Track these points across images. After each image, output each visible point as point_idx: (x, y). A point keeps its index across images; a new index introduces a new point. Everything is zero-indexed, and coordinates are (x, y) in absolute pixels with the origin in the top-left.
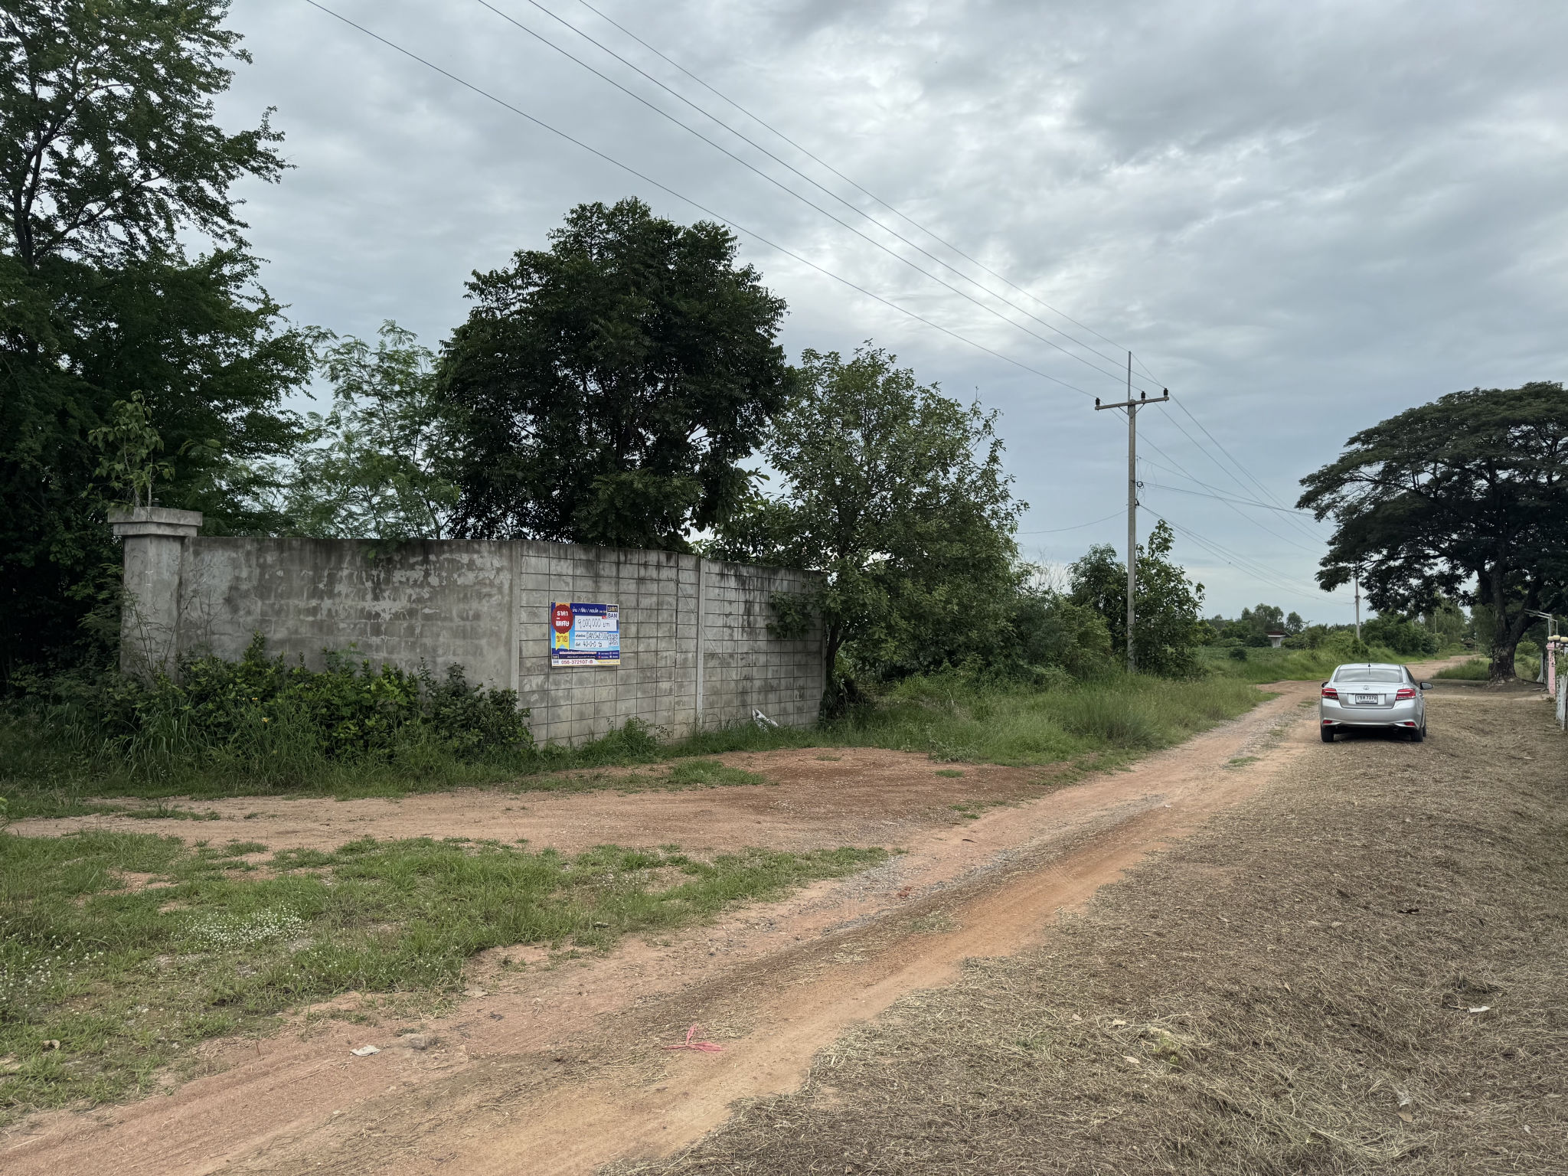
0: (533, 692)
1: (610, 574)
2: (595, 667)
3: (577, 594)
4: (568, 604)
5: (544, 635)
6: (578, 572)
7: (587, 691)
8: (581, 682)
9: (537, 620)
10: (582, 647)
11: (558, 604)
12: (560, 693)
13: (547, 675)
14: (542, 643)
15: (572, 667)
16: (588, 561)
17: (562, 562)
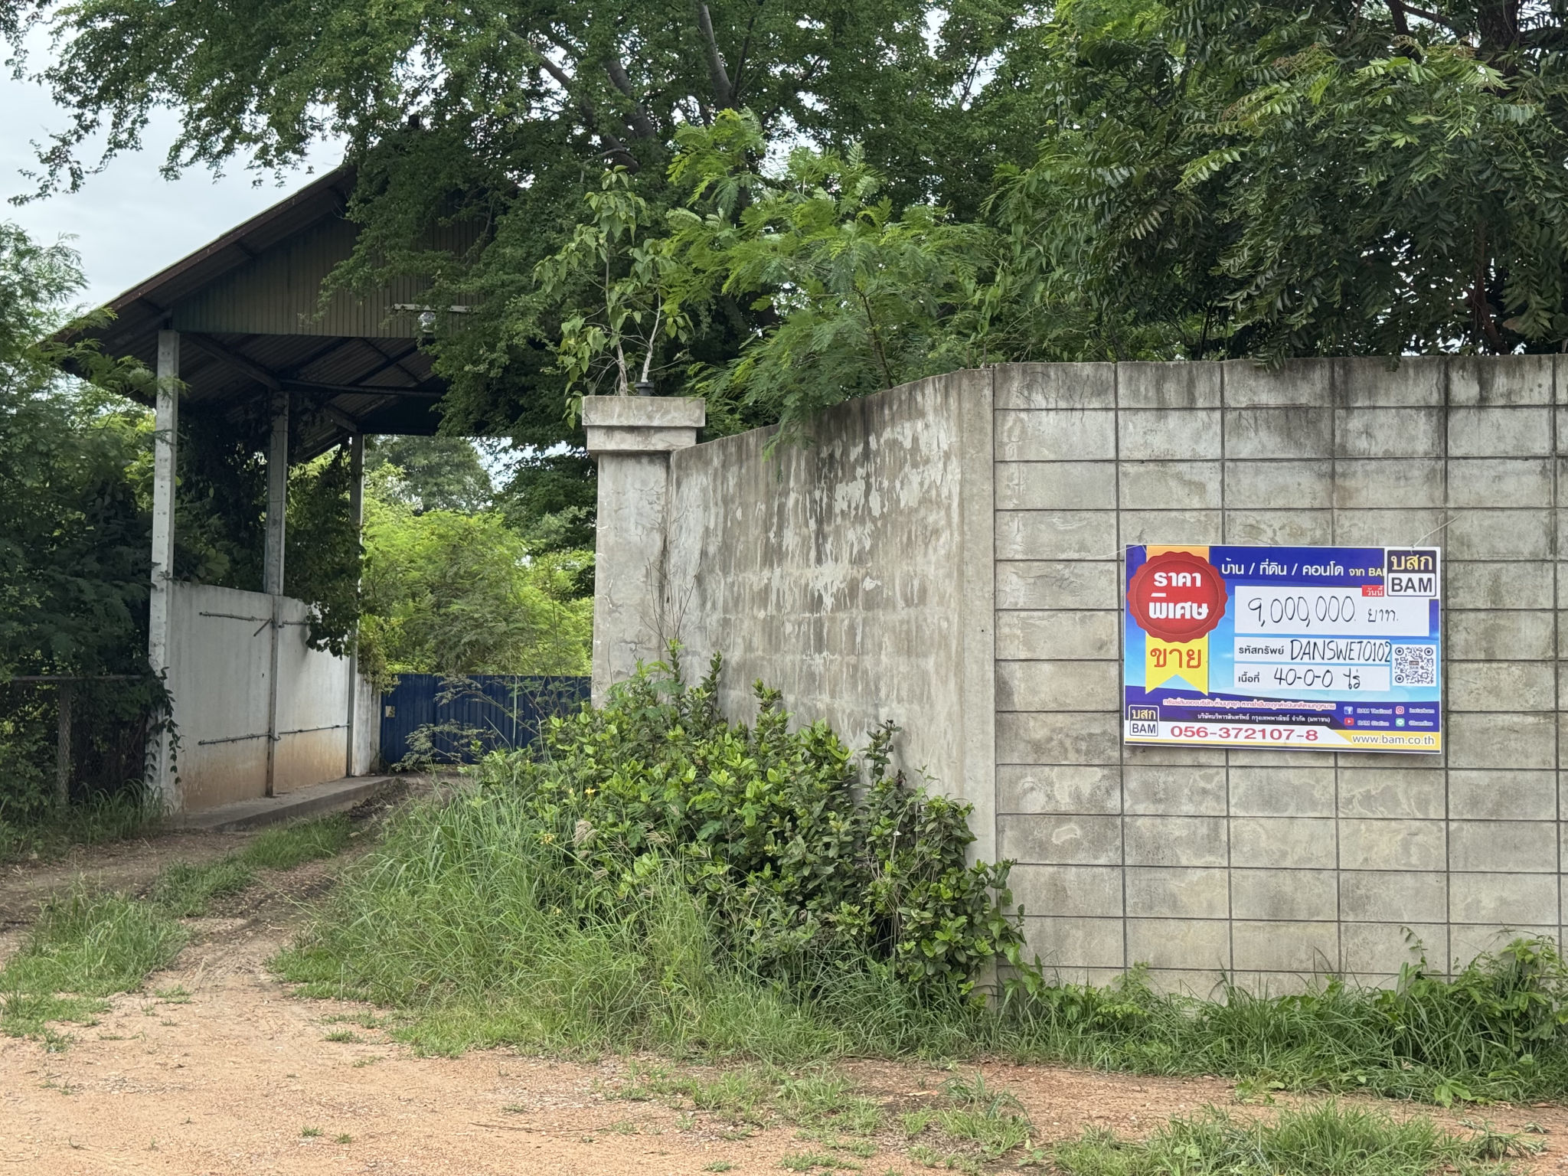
0: (1062, 816)
1: (1400, 447)
2: (1336, 753)
3: (1240, 518)
4: (1202, 550)
5: (1102, 646)
6: (1246, 447)
7: (1300, 831)
8: (1270, 801)
9: (1069, 601)
10: (1266, 687)
11: (1155, 548)
12: (1177, 828)
13: (1120, 770)
14: (1093, 671)
15: (1228, 750)
16: (1291, 410)
17: (1173, 420)
